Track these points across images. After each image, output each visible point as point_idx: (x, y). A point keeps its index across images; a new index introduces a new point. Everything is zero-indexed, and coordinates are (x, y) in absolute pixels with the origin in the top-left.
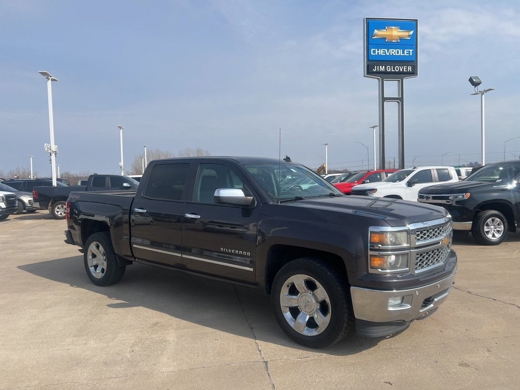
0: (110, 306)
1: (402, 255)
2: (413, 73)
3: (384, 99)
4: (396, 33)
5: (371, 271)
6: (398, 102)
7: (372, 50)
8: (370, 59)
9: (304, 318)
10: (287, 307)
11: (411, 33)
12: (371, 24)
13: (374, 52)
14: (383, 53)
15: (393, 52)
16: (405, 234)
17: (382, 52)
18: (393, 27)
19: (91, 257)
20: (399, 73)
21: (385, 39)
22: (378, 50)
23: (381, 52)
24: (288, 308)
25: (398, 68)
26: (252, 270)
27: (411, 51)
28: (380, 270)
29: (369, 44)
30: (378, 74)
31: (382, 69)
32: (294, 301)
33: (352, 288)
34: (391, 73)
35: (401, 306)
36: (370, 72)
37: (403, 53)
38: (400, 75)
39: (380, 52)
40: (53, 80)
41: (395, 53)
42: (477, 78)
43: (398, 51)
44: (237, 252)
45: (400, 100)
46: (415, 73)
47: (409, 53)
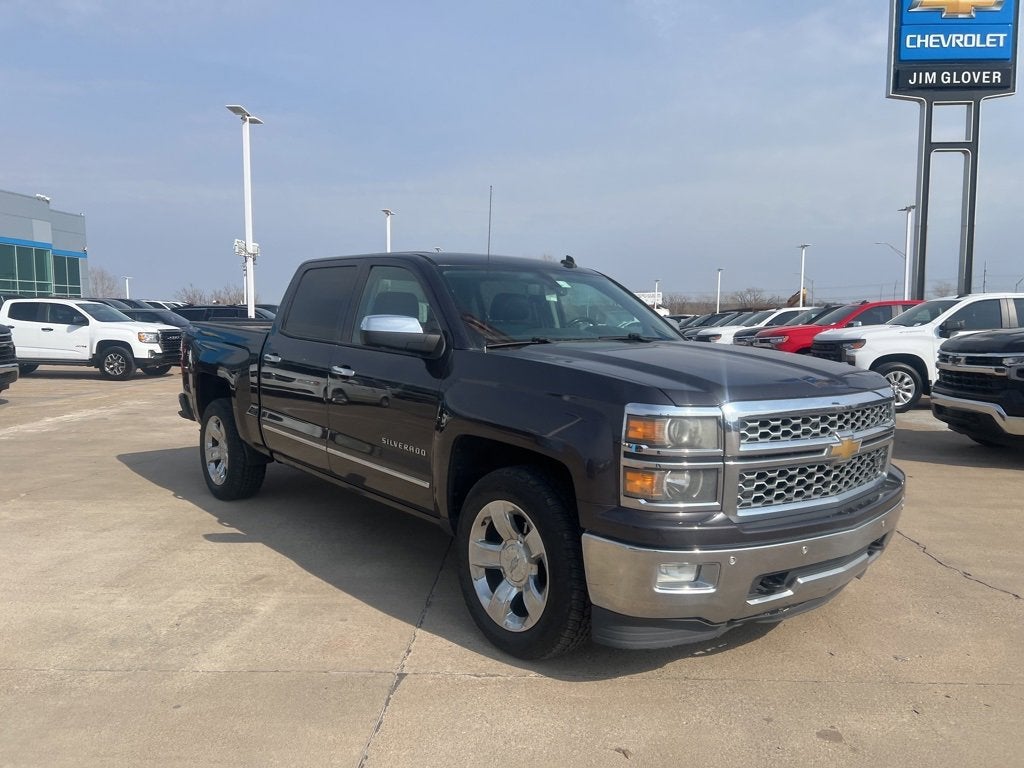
0: (210, 537)
1: (706, 470)
2: (1006, 86)
3: (930, 146)
5: (625, 502)
6: (965, 152)
7: (908, 37)
8: (902, 58)
9: (507, 592)
10: (481, 567)
13: (914, 41)
14: (934, 43)
15: (959, 40)
16: (713, 425)
17: (932, 41)
19: (210, 444)
20: (972, 87)
21: (941, 11)
22: (923, 38)
23: (930, 41)
24: (484, 570)
25: (968, 77)
27: (1002, 36)
28: (643, 502)
29: (902, 24)
30: (920, 92)
31: (930, 78)
32: (493, 555)
33: (585, 536)
34: (951, 87)
35: (696, 586)
36: (901, 85)
37: (983, 41)
38: (972, 93)
39: (926, 41)
40: (252, 121)
41: (963, 42)
43: (970, 39)
44: (406, 447)
45: (970, 147)
46: (1009, 87)
47: (998, 42)
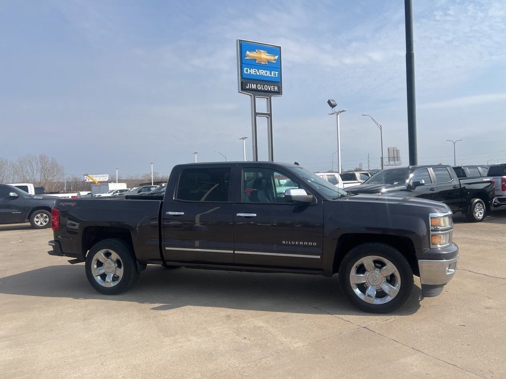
2: (279, 93)
3: (256, 114)
4: (264, 56)
5: (432, 247)
6: (267, 117)
7: (245, 69)
8: (244, 77)
9: (372, 291)
10: (356, 284)
11: (277, 57)
12: (243, 47)
13: (247, 71)
14: (254, 73)
15: (262, 72)
17: (253, 71)
18: (262, 51)
19: (95, 266)
20: (268, 92)
21: (256, 60)
22: (250, 70)
23: (252, 71)
25: (267, 88)
26: (319, 257)
27: (277, 73)
29: (242, 63)
30: (251, 91)
31: (254, 86)
32: (362, 278)
33: (420, 261)
34: (261, 91)
37: (271, 74)
38: (268, 94)
41: (264, 74)
42: (333, 101)
43: (266, 72)
44: (301, 243)
45: (269, 115)
46: (280, 93)
47: (275, 75)
